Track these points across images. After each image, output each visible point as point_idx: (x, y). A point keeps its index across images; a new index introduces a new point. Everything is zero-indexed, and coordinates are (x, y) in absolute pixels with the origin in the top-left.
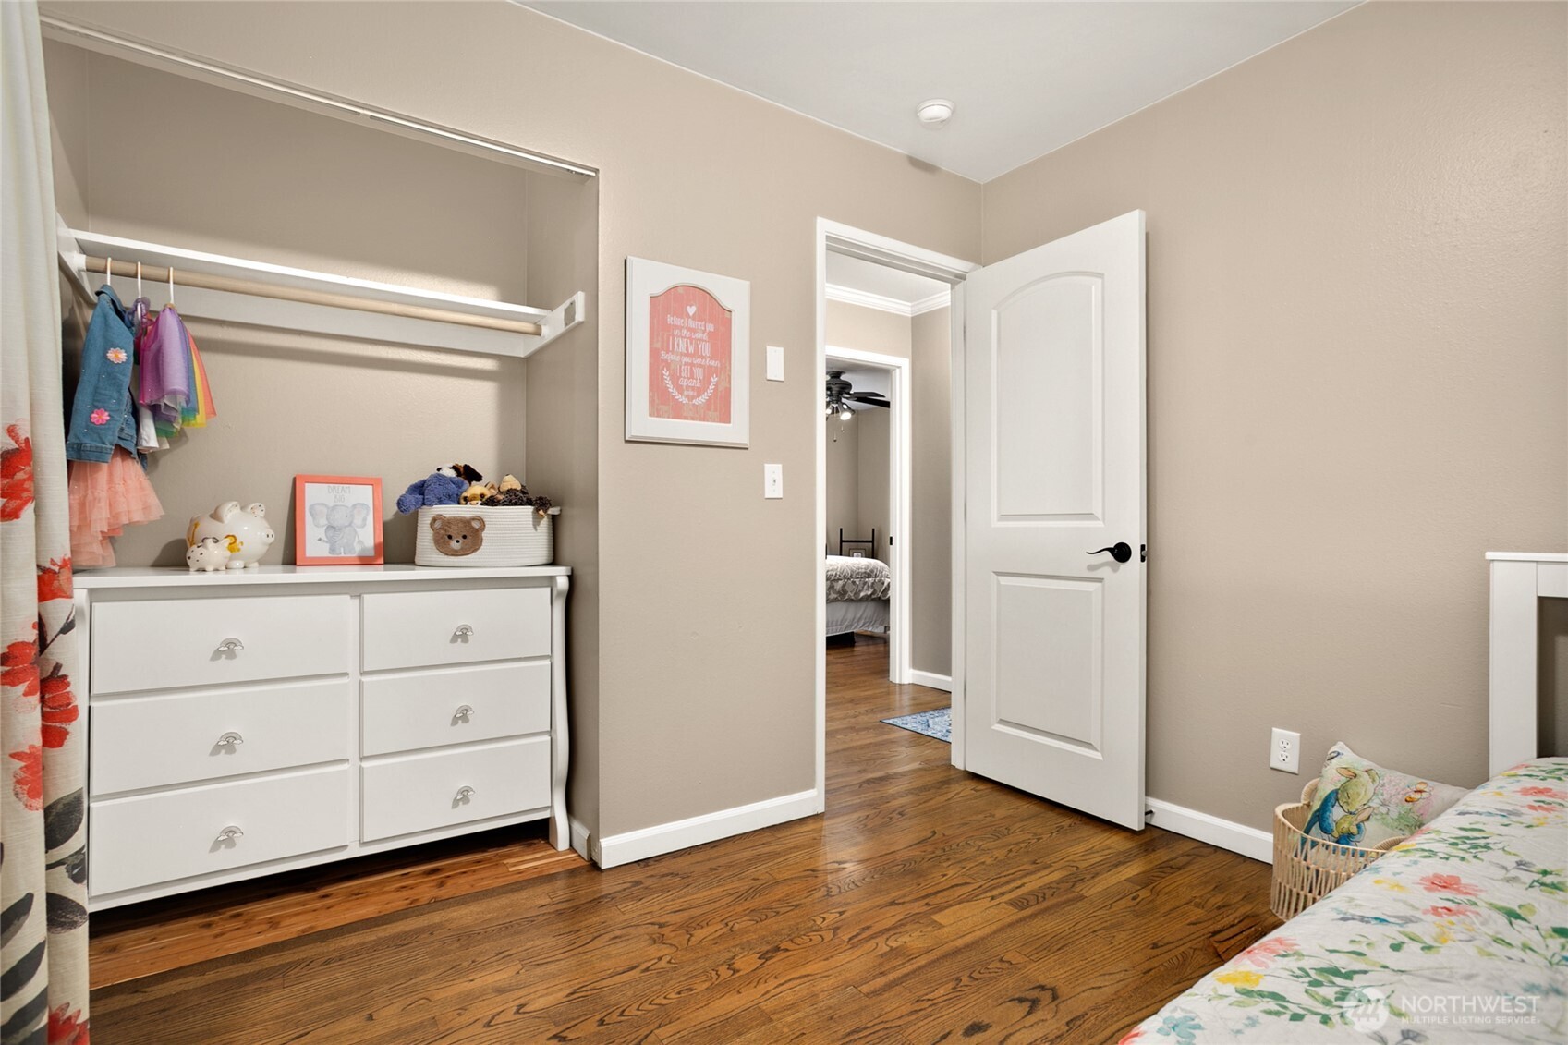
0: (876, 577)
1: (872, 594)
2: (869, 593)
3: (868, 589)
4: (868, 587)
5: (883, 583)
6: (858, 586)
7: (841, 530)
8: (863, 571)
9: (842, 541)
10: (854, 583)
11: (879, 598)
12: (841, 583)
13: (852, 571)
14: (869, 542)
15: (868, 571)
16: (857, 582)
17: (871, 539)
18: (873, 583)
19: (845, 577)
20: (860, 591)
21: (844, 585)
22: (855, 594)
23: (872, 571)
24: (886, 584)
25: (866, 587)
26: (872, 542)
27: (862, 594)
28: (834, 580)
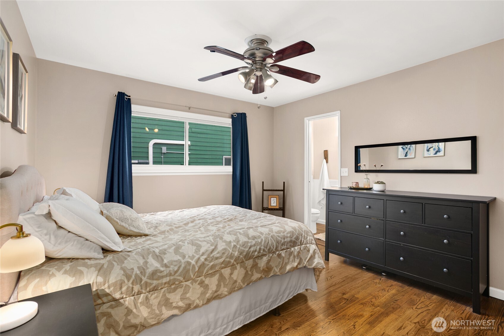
0: (301, 244)
1: (299, 264)
2: (296, 264)
3: (294, 261)
4: (294, 257)
5: (309, 251)
6: (283, 258)
7: (263, 182)
8: (289, 239)
9: (263, 190)
10: (279, 256)
11: (305, 267)
12: (265, 259)
13: (278, 242)
14: (281, 190)
15: (293, 239)
16: (283, 255)
17: (282, 189)
18: (299, 252)
19: (270, 251)
20: (286, 264)
21: (269, 261)
22: (280, 269)
23: (297, 238)
24: (311, 252)
25: (292, 257)
26: (283, 190)
27: (288, 268)
28: (258, 257)
